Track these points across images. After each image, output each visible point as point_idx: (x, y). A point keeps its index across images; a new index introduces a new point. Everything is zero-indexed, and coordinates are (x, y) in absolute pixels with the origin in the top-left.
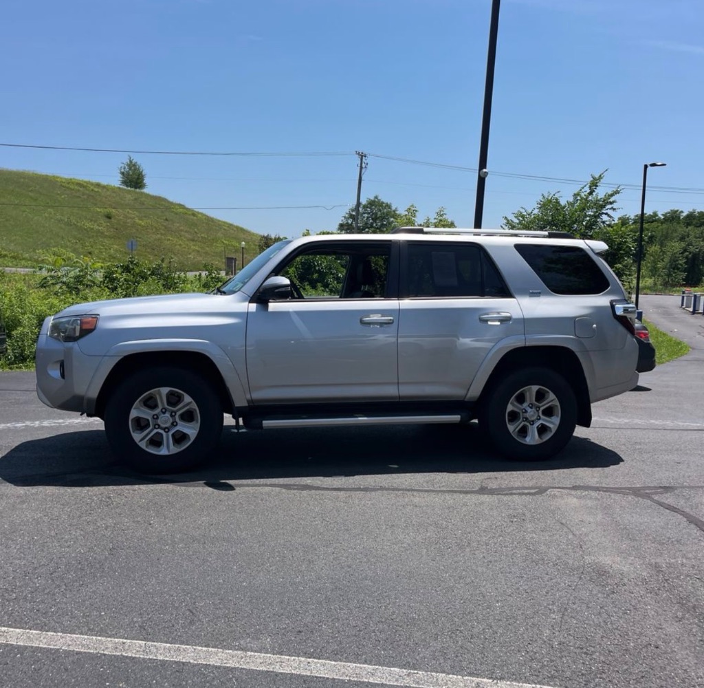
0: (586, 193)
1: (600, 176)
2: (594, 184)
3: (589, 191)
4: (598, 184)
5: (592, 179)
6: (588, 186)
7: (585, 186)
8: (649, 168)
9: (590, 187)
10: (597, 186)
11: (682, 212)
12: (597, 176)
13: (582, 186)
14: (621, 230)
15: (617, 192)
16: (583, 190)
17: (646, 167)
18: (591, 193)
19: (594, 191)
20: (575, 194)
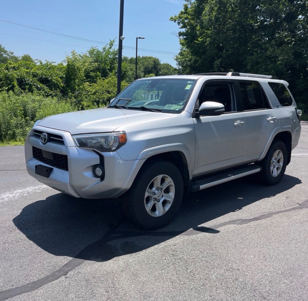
0: (108, 48)
1: (114, 40)
3: (109, 47)
4: (113, 44)
5: (110, 41)
6: (109, 45)
8: (138, 39)
9: (110, 45)
10: (113, 45)
11: (128, 58)
12: (112, 41)
13: (106, 44)
14: (125, 66)
16: (106, 46)
17: (137, 38)
18: (110, 48)
19: (112, 47)
20: (103, 48)
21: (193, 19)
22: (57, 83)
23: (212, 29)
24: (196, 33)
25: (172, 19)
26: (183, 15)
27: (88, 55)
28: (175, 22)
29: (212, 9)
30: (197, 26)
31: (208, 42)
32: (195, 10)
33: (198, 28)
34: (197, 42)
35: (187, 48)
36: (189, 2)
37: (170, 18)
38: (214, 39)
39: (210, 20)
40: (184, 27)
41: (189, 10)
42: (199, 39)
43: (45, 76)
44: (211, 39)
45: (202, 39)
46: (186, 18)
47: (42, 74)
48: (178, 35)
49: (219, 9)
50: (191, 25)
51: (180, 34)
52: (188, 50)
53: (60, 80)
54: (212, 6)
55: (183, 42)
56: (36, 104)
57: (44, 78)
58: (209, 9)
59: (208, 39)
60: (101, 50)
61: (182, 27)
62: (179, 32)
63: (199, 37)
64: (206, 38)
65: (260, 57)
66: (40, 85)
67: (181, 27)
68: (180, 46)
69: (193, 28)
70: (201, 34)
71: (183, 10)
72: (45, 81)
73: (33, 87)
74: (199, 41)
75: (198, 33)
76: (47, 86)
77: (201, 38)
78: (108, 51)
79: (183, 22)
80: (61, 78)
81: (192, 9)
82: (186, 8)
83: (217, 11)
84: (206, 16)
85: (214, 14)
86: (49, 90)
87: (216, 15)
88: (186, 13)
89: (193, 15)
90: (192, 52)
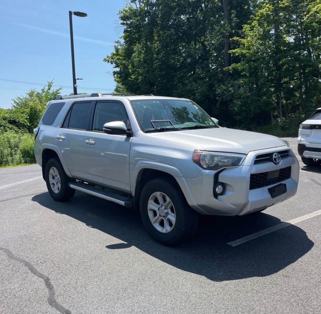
0: (47, 89)
1: (52, 82)
2: (50, 86)
3: (48, 88)
5: (48, 83)
7: (46, 86)
9: (48, 86)
10: (51, 86)
12: (50, 82)
15: (60, 89)
16: (45, 88)
18: (49, 89)
19: (50, 88)
20: (42, 90)
21: (124, 60)
22: (23, 123)
23: (142, 68)
24: (129, 72)
25: (105, 60)
26: (115, 56)
27: (28, 97)
28: (108, 62)
29: (140, 53)
30: (128, 65)
31: (140, 80)
32: (125, 51)
33: (130, 67)
34: (131, 79)
35: (122, 85)
36: (119, 44)
37: (103, 59)
38: (145, 77)
39: (140, 61)
40: (117, 66)
41: (120, 52)
42: (132, 76)
43: (13, 118)
44: (142, 77)
45: (135, 76)
46: (118, 59)
47: (10, 117)
48: (113, 74)
49: (146, 51)
50: (124, 65)
51: (115, 73)
52: (123, 87)
53: (26, 120)
54: (140, 50)
55: (118, 80)
56: (17, 139)
57: (12, 120)
58: (138, 53)
59: (140, 77)
60: (40, 92)
61: (116, 67)
62: (113, 71)
63: (132, 74)
64: (138, 76)
65: (183, 91)
66: (10, 126)
67: (114, 66)
68: (115, 84)
69: (125, 67)
70: (133, 72)
71: (115, 52)
72: (13, 122)
73: (6, 127)
74: (131, 78)
75: (130, 71)
76: (16, 126)
77: (133, 76)
78: (47, 92)
79: (116, 63)
80: (26, 119)
81: (123, 51)
82: (117, 50)
83: (144, 53)
84: (136, 58)
85: (143, 56)
86: (18, 129)
87: (144, 57)
88: (117, 55)
89: (124, 56)
90: (127, 89)
